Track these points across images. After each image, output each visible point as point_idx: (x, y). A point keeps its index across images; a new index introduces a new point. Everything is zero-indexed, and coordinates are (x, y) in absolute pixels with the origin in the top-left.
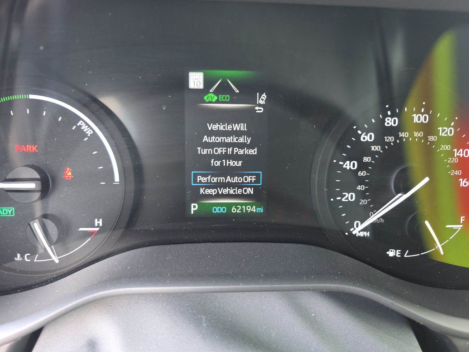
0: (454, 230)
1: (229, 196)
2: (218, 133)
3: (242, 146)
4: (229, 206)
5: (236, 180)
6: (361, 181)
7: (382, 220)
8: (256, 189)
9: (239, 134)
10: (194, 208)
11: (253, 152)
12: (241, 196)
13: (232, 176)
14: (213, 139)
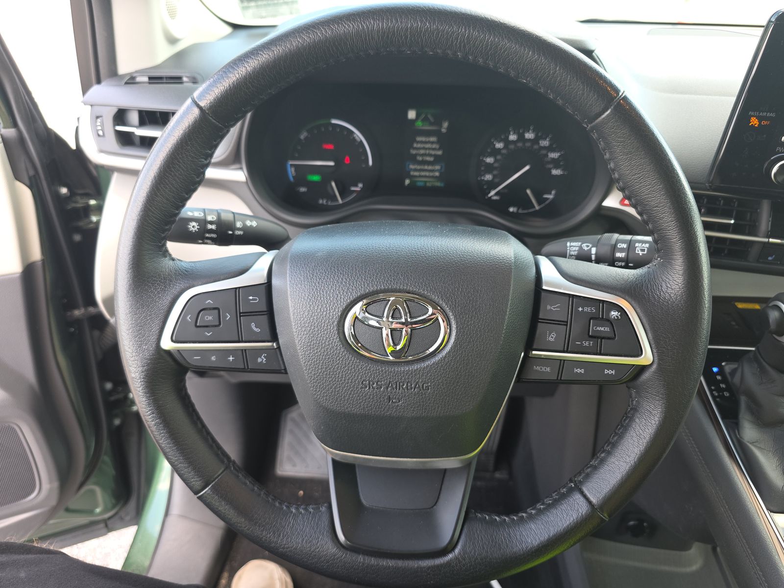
0: (547, 199)
1: (425, 176)
2: (422, 142)
3: (434, 149)
4: (426, 182)
5: (430, 168)
6: (496, 168)
7: (506, 191)
8: (441, 173)
9: (432, 143)
10: (407, 182)
11: (440, 153)
12: (433, 177)
13: (428, 165)
14: (419, 145)
